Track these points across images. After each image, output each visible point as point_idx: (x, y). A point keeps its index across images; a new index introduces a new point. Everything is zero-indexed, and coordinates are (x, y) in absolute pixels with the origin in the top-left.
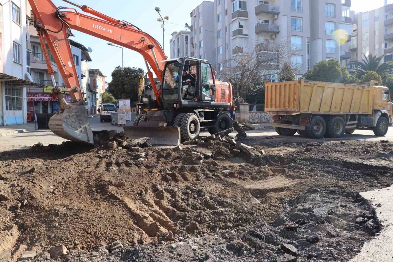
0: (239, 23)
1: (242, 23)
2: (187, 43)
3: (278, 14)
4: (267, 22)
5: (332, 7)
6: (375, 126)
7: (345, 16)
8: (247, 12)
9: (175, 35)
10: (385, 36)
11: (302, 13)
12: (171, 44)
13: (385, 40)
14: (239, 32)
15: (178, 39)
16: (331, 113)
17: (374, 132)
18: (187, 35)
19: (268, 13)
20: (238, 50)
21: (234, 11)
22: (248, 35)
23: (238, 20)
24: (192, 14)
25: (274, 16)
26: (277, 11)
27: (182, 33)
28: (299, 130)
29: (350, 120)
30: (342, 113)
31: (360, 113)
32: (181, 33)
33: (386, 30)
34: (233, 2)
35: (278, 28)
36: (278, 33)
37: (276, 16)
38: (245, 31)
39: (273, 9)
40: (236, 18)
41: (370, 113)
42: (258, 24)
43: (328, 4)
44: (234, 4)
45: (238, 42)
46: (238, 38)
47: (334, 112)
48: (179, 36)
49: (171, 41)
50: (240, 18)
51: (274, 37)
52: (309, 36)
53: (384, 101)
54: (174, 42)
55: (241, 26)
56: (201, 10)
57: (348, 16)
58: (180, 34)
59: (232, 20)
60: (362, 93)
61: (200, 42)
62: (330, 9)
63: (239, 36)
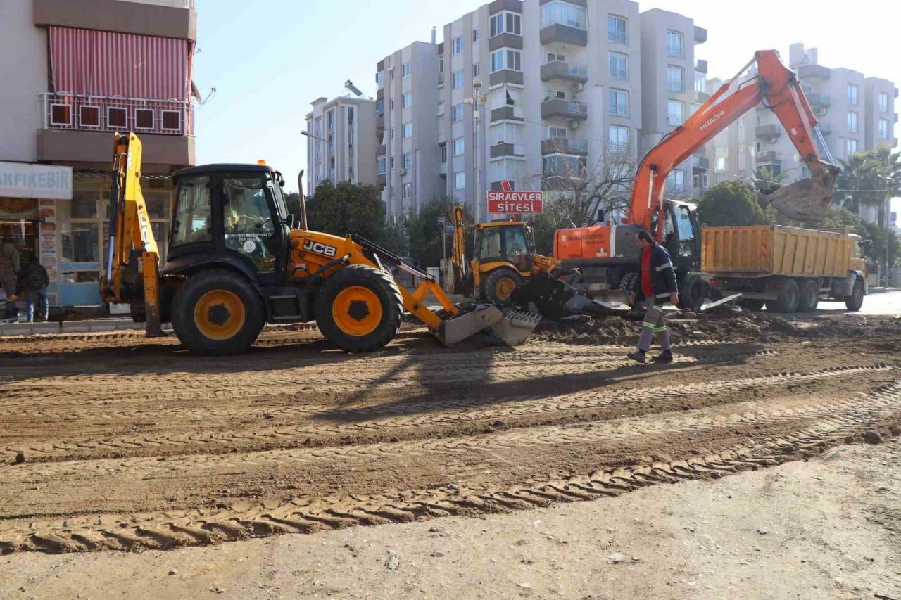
0: (508, 96)
1: (513, 96)
2: (351, 122)
3: (584, 81)
4: (561, 95)
5: (679, 71)
6: (851, 294)
7: (699, 90)
8: (522, 74)
9: (322, 105)
10: (757, 129)
11: (629, 81)
12: (309, 123)
13: (758, 136)
14: (506, 113)
15: (330, 114)
16: (805, 275)
17: (847, 305)
18: (351, 106)
19: (564, 78)
20: (504, 150)
21: (493, 70)
22: (522, 120)
23: (505, 88)
24: (381, 66)
25: (576, 86)
26: (583, 76)
27: (343, 103)
28: (769, 300)
29: (823, 287)
30: (815, 275)
31: (835, 275)
32: (339, 102)
33: (758, 118)
34: (493, 52)
35: (584, 108)
36: (585, 118)
37: (580, 86)
38: (517, 112)
39: (575, 72)
40: (501, 85)
41: (845, 275)
42: (546, 99)
43: (672, 68)
44: (493, 55)
45: (503, 133)
46: (505, 125)
47: (808, 273)
48: (335, 107)
49: (310, 117)
50: (509, 84)
51: (575, 125)
52: (640, 127)
53: (858, 256)
54: (318, 119)
55: (510, 101)
56: (406, 59)
57: (703, 91)
58: (335, 103)
59: (490, 88)
60: (837, 245)
61: (403, 128)
62: (674, 75)
63: (507, 120)
